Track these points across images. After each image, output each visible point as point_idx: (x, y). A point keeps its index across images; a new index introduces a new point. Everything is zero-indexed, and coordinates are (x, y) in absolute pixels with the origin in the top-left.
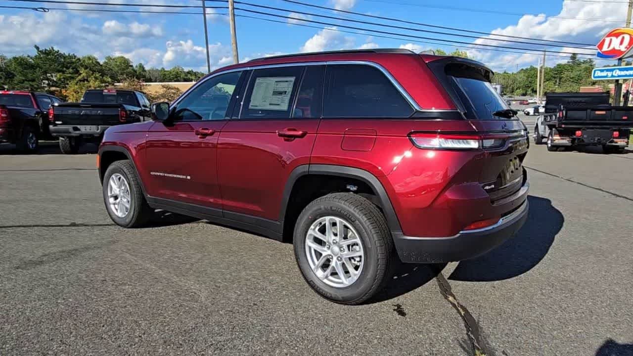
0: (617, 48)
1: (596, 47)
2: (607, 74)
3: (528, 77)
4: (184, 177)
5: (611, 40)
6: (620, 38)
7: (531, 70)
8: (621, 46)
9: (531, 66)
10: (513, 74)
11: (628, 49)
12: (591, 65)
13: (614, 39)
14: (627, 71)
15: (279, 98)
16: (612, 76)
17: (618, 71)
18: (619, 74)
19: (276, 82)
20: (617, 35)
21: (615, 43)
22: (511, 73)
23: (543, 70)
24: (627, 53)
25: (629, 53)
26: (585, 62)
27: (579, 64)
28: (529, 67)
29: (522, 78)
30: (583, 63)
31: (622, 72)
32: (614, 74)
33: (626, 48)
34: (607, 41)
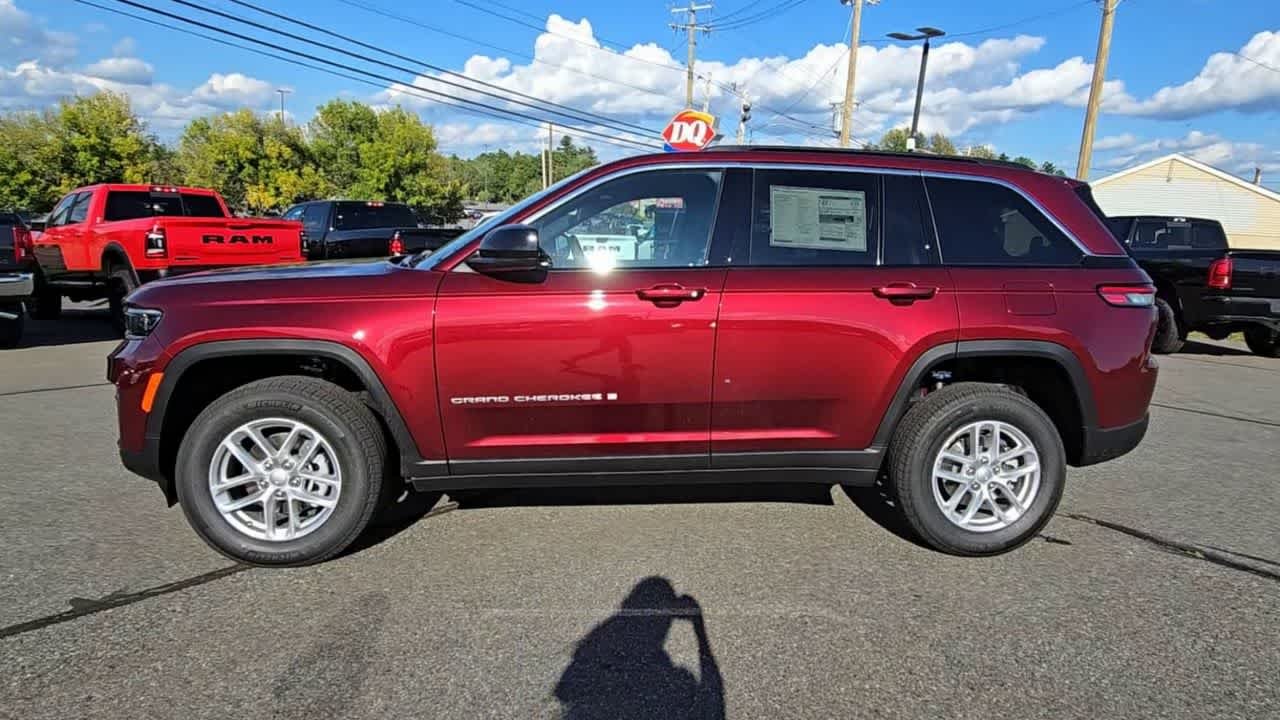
0: (691, 140)
1: (661, 136)
3: (497, 169)
5: (682, 126)
6: (694, 125)
7: (500, 158)
8: (696, 138)
9: (500, 151)
10: (469, 161)
12: (592, 158)
13: (685, 125)
15: (841, 229)
19: (822, 197)
20: (690, 120)
21: (688, 133)
22: (465, 159)
23: (550, 156)
26: (582, 151)
27: (574, 154)
28: (496, 151)
29: (486, 170)
30: (580, 153)
34: (677, 126)
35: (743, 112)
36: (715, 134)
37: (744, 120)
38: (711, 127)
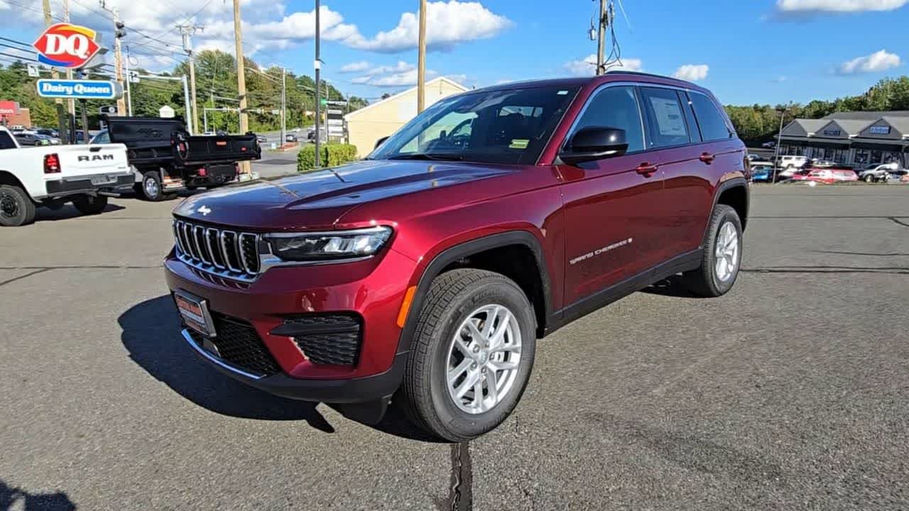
0: (71, 52)
1: (33, 48)
2: (65, 90)
4: (625, 242)
5: (58, 39)
6: (73, 38)
8: (77, 51)
11: (89, 56)
14: (97, 87)
16: (74, 93)
17: (81, 86)
18: (85, 91)
20: (68, 34)
21: (67, 45)
24: (89, 62)
25: (91, 62)
31: (89, 88)
32: (76, 90)
33: (86, 54)
34: (51, 39)
35: (117, 29)
36: (100, 48)
37: (120, 36)
38: (94, 40)
